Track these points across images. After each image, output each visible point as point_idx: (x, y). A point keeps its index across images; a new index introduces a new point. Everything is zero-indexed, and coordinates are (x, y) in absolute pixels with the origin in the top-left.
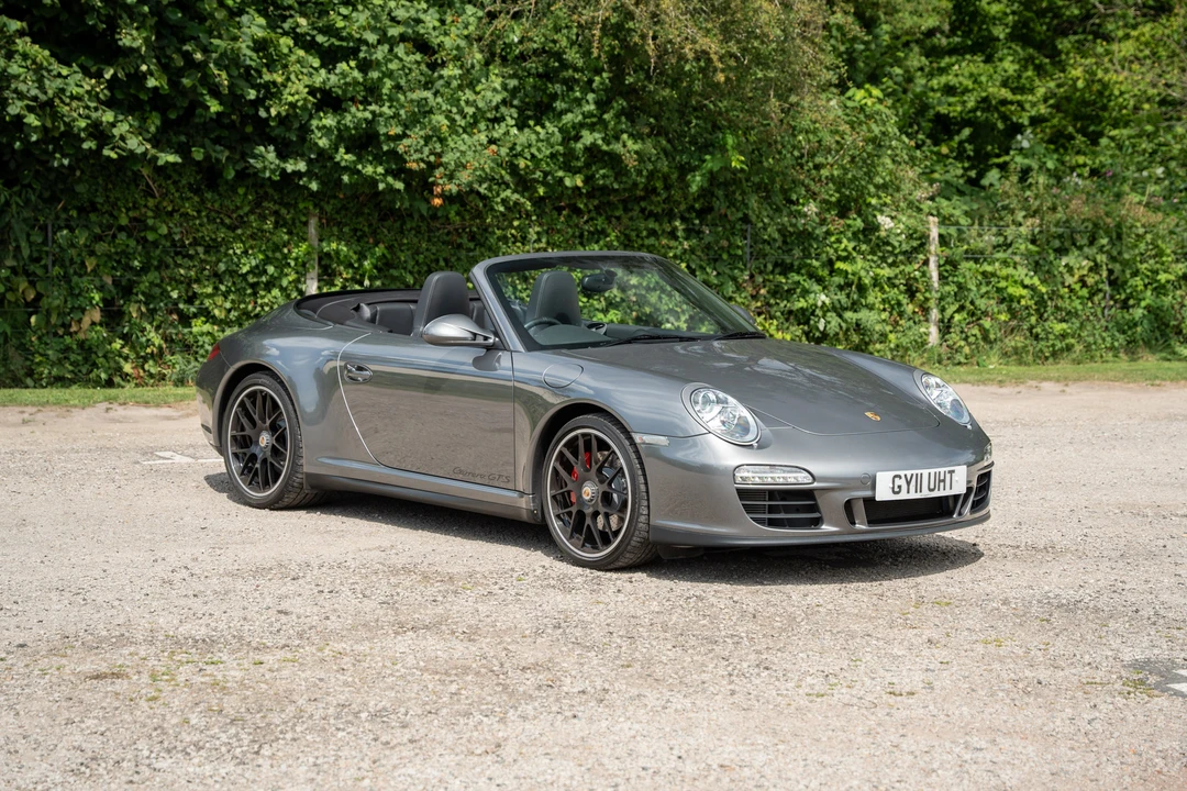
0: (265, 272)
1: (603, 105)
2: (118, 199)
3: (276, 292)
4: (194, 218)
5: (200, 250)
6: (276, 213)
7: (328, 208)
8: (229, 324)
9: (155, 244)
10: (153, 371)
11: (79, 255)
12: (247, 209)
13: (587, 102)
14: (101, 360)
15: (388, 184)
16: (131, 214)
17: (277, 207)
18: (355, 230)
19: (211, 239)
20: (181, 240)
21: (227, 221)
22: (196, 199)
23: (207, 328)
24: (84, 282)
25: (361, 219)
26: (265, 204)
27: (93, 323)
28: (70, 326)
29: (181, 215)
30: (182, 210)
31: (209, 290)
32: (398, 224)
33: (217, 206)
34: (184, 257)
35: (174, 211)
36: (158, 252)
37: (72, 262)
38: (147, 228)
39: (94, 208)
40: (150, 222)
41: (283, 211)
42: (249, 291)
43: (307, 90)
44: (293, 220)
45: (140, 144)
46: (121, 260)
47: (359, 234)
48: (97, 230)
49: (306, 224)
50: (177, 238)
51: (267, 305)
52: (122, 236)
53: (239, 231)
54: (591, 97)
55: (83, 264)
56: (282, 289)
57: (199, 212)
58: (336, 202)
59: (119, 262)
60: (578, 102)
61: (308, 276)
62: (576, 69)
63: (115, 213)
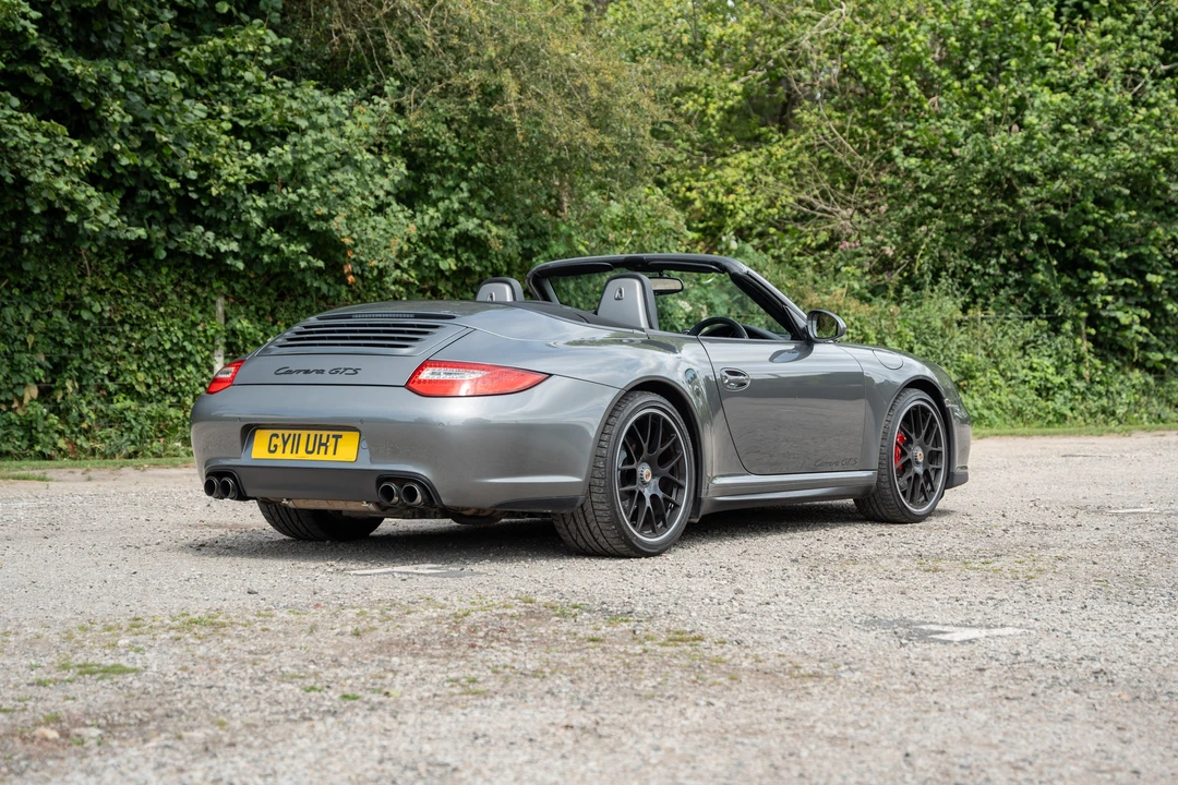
0: (183, 349)
1: (473, 194)
2: (59, 277)
3: (190, 368)
4: (123, 296)
5: (127, 327)
6: (192, 292)
7: (238, 287)
8: (150, 399)
9: (87, 323)
10: (85, 445)
11: (20, 332)
12: (170, 288)
13: (461, 190)
14: (41, 435)
15: (308, 262)
16: (69, 292)
17: (194, 287)
18: (258, 310)
19: (138, 318)
20: (110, 318)
21: (151, 300)
22: (126, 278)
23: (128, 403)
24: (25, 358)
25: (265, 298)
26: (185, 283)
27: (32, 400)
28: (12, 402)
29: (112, 294)
30: (113, 289)
31: (135, 367)
32: (293, 304)
33: (144, 285)
34: (112, 334)
35: (107, 289)
36: (89, 330)
37: (16, 339)
38: (82, 306)
39: (36, 285)
40: (87, 300)
41: (199, 290)
42: (167, 367)
43: (245, 170)
44: (206, 298)
45: (112, 218)
46: (54, 336)
47: (261, 312)
48: (38, 309)
49: (214, 302)
50: (107, 315)
51: (183, 380)
52: (58, 314)
53: (162, 310)
54: (464, 185)
55: (25, 343)
56: (196, 365)
57: (129, 290)
58: (245, 281)
59: (53, 339)
60: (453, 189)
61: (216, 353)
62: (452, 159)
63: (55, 291)
